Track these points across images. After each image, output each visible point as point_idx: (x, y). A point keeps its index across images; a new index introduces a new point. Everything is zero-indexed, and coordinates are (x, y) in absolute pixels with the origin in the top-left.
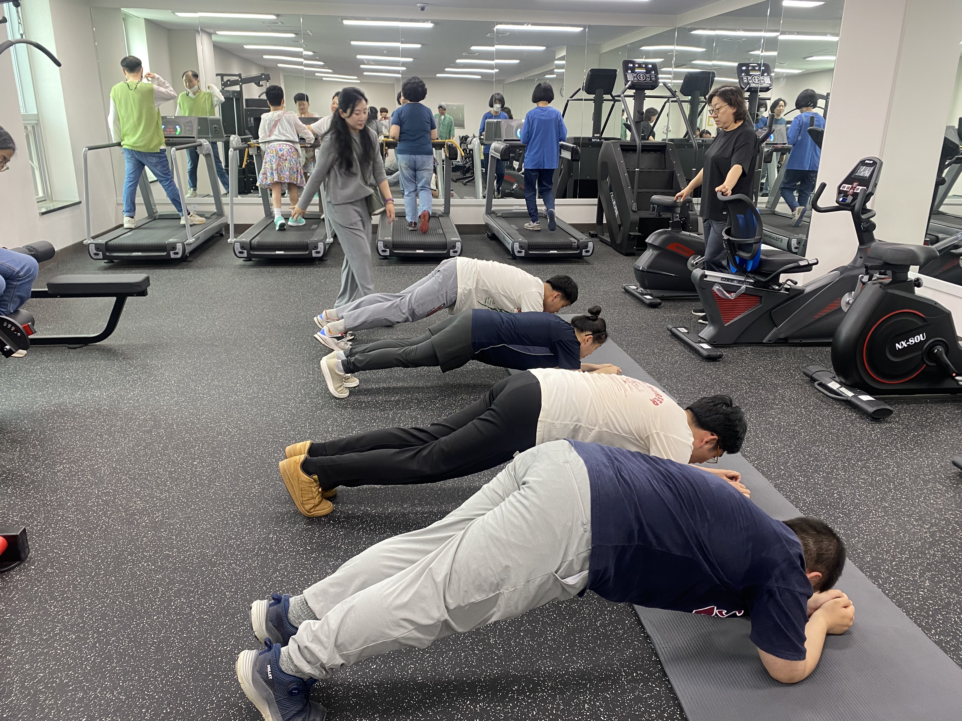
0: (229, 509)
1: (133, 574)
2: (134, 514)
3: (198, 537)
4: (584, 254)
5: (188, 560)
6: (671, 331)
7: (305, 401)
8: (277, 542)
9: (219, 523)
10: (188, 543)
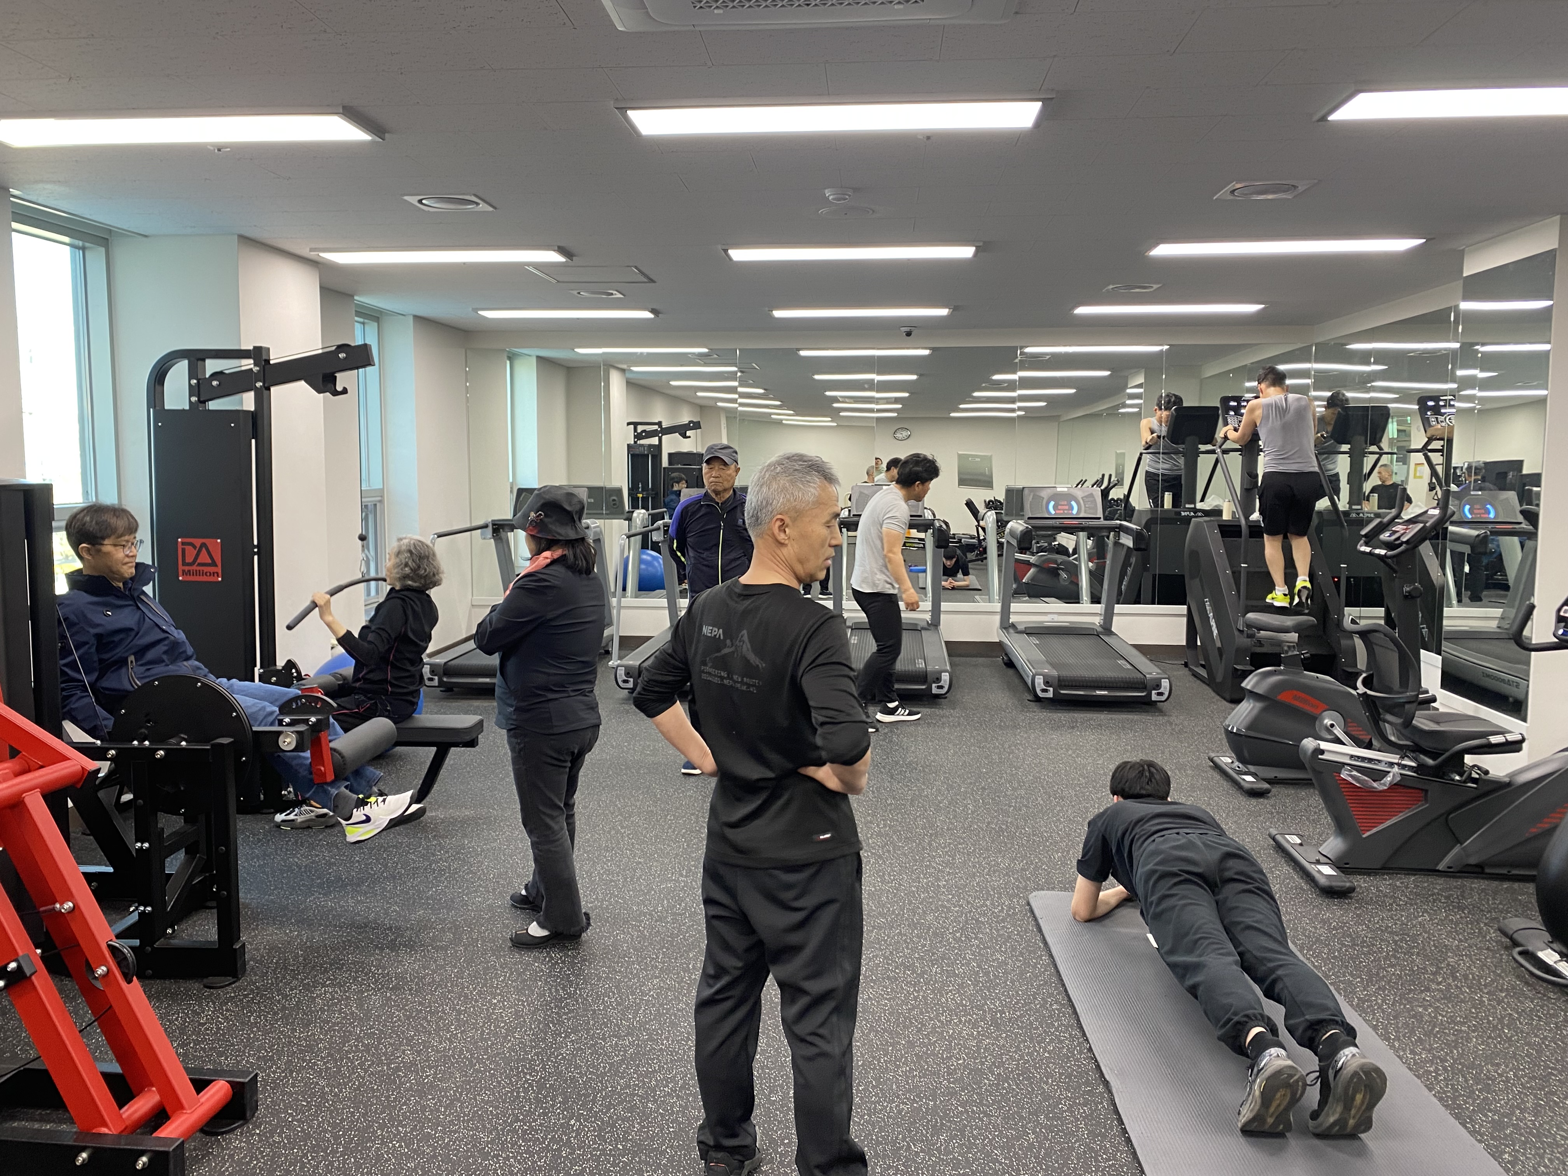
0: (526, 1074)
1: (379, 1157)
2: (398, 1069)
3: (475, 1112)
4: (1154, 697)
5: (453, 1145)
6: (1274, 839)
7: (666, 917)
8: (578, 1133)
9: (506, 1094)
10: (459, 1120)
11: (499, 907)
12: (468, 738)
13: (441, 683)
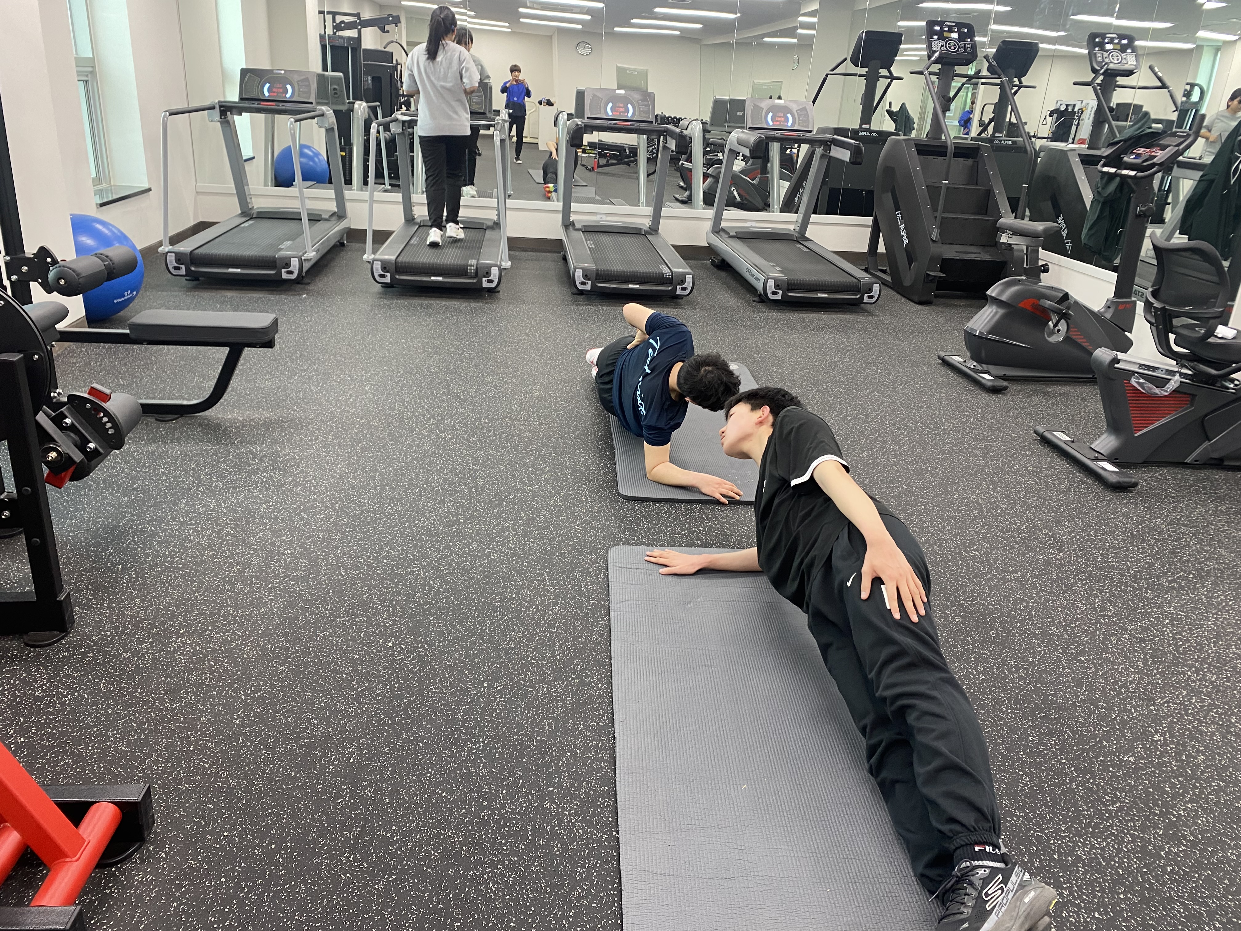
4: (866, 300)
6: (1042, 436)
11: (346, 525)
12: (266, 339)
13: (189, 272)
